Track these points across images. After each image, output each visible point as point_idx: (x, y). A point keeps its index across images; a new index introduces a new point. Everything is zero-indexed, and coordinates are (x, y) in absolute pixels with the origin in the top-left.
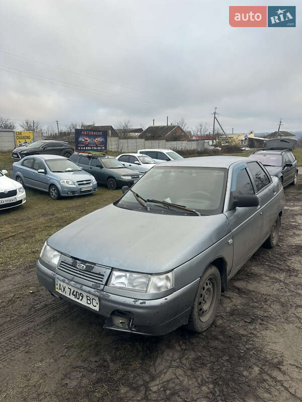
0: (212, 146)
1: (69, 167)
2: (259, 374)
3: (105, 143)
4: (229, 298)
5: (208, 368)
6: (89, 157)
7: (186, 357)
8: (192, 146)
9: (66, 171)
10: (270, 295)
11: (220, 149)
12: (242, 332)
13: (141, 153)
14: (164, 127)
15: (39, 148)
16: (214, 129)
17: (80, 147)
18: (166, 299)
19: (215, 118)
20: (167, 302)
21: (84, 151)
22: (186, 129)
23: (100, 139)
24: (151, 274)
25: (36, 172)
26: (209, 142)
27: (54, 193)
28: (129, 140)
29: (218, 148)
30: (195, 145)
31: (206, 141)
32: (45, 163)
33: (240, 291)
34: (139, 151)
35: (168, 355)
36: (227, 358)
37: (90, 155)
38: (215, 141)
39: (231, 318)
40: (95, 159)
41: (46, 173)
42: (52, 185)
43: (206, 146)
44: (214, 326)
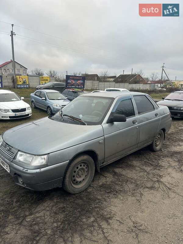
0: (160, 87)
1: (59, 97)
2: (92, 222)
3: (83, 84)
4: (106, 177)
5: (65, 214)
6: (73, 92)
7: (57, 206)
8: (147, 87)
9: (57, 99)
10: (132, 179)
11: (165, 90)
12: (99, 197)
13: (107, 90)
14: (130, 75)
15: (50, 86)
16: (162, 77)
17: (69, 86)
18: (40, 170)
19: (163, 70)
20: (40, 172)
21: (70, 88)
22: (143, 76)
23: (81, 82)
24: (35, 155)
25: (41, 99)
26: (158, 85)
27: (49, 111)
28: (105, 83)
29: (164, 89)
30: (149, 86)
31: (156, 84)
32: (46, 94)
33: (115, 174)
34: (106, 89)
35: (47, 203)
36: (80, 210)
37: (74, 90)
38: (162, 84)
39: (99, 189)
40: (76, 93)
41: (46, 100)
42: (49, 107)
43: (156, 87)
44: (85, 192)
